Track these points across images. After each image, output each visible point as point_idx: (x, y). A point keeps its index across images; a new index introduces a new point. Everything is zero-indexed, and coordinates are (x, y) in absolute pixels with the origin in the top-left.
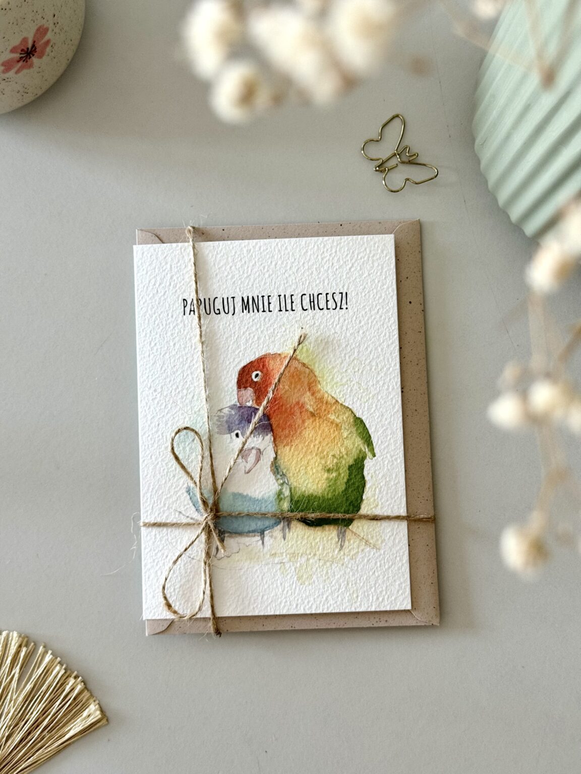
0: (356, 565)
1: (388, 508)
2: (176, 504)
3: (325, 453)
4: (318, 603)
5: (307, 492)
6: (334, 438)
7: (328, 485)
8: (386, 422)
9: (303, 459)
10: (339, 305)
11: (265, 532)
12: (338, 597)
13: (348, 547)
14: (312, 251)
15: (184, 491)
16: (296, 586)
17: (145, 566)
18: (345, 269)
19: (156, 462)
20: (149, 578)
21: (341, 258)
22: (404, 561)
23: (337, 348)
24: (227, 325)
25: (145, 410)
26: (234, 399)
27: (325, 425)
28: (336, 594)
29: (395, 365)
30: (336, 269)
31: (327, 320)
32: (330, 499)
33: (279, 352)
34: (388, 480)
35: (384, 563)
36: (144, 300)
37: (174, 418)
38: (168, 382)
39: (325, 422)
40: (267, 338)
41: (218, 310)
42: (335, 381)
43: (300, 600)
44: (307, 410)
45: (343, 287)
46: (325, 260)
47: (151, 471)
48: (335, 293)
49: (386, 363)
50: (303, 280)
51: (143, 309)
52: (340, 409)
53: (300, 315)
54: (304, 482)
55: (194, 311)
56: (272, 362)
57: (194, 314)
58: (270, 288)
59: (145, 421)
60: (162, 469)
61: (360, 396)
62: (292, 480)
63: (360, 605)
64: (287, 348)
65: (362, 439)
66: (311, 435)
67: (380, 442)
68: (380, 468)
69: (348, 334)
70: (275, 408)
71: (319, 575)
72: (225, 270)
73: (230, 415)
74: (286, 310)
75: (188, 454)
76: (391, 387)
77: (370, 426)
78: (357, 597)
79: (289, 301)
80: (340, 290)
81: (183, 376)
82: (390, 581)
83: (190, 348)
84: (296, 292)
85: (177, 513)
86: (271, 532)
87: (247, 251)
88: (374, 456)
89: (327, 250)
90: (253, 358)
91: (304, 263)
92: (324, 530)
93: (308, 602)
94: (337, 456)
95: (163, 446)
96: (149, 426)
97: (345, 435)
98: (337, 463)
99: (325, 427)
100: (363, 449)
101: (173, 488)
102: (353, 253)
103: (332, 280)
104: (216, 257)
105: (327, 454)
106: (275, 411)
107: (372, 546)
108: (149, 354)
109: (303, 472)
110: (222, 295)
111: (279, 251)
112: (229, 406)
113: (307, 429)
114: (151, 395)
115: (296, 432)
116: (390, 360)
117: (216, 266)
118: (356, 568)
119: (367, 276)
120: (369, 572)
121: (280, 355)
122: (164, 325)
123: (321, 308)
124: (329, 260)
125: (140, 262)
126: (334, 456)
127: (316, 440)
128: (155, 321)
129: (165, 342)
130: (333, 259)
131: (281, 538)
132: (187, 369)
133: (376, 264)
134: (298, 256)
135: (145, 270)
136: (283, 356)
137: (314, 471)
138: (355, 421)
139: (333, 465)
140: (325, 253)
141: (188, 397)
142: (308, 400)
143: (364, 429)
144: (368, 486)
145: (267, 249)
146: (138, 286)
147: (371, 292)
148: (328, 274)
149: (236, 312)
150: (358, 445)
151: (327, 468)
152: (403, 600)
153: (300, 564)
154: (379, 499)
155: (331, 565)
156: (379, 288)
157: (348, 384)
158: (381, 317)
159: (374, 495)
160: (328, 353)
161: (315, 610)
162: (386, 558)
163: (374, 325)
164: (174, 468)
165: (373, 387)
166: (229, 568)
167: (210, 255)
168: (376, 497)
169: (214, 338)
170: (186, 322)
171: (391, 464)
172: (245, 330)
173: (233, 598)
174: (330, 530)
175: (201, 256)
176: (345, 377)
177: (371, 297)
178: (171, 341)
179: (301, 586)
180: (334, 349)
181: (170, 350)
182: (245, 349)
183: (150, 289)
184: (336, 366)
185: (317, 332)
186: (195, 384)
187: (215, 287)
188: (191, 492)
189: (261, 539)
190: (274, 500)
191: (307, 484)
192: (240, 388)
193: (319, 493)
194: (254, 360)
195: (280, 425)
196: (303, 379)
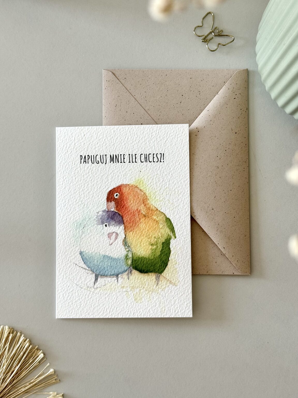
0: (164, 294)
1: (182, 265)
3: (150, 236)
4: (145, 312)
5: (140, 256)
6: (155, 228)
7: (151, 252)
8: (182, 221)
9: (139, 239)
10: (159, 160)
11: (119, 276)
12: (155, 309)
13: (161, 284)
14: (147, 132)
15: (78, 253)
16: (134, 303)
17: (58, 291)
18: (163, 141)
19: (65, 238)
20: (59, 297)
21: (161, 136)
22: (189, 292)
23: (158, 182)
24: (102, 169)
25: (60, 212)
26: (105, 207)
29: (188, 191)
30: (159, 141)
31: (153, 167)
32: (152, 259)
33: (128, 184)
34: (182, 250)
35: (179, 293)
36: (61, 156)
37: (74, 216)
38: (72, 198)
39: (151, 220)
40: (122, 176)
41: (98, 161)
42: (156, 199)
44: (142, 214)
45: (162, 151)
46: (153, 137)
47: (62, 243)
48: (157, 154)
49: (183, 190)
50: (142, 146)
51: (60, 160)
52: (159, 213)
53: (140, 165)
54: (139, 250)
55: (86, 162)
56: (124, 189)
57: (86, 163)
58: (125, 150)
59: (60, 217)
60: (68, 242)
61: (169, 207)
62: (133, 249)
63: (166, 314)
64: (132, 181)
65: (169, 229)
66: (143, 226)
67: (178, 231)
68: (178, 244)
69: (164, 175)
70: (126, 212)
71: (146, 298)
72: (102, 141)
73: (103, 215)
74: (133, 162)
75: (81, 235)
76: (185, 202)
77: (174, 222)
78: (165, 310)
79: (134, 157)
80: (160, 152)
81: (79, 195)
82: (182, 303)
83: (83, 180)
84: (138, 153)
85: (75, 265)
87: (113, 131)
88: (175, 238)
89: (154, 131)
90: (115, 186)
91: (142, 138)
92: (149, 275)
93: (140, 312)
94: (156, 237)
95: (68, 230)
96: (62, 220)
97: (161, 227)
98: (156, 241)
99: (151, 223)
100: (170, 234)
101: (73, 251)
102: (167, 133)
103: (156, 147)
104: (98, 134)
105: (151, 236)
106: (125, 214)
107: (173, 284)
108: (63, 183)
109: (139, 245)
110: (100, 153)
111: (130, 131)
112: (102, 211)
113: (142, 223)
114: (63, 204)
115: (136, 224)
116: (185, 189)
117: (98, 138)
118: (165, 295)
119: (174, 145)
120: (171, 297)
121: (129, 185)
122: (71, 169)
123: (150, 161)
124: (155, 136)
125: (59, 136)
126: (155, 237)
127: (146, 229)
128: (66, 166)
129: (71, 177)
130: (157, 136)
131: (127, 279)
132: (82, 191)
133: (179, 139)
134: (139, 134)
135: (62, 140)
136: (130, 186)
137: (145, 245)
138: (166, 220)
139: (154, 242)
140: (153, 133)
141: (81, 205)
142: (143, 208)
143: (170, 224)
144: (172, 253)
145: (123, 130)
146: (58, 148)
147: (176, 154)
148: (154, 144)
149: (107, 163)
150: (167, 232)
151: (151, 243)
152: (188, 312)
153: (136, 292)
154: (177, 260)
155: (152, 293)
156: (180, 151)
157: (163, 201)
158: (181, 166)
159: (175, 258)
160: (153, 184)
161: (143, 316)
162: (180, 290)
163: (177, 171)
164: (73, 241)
165: (176, 202)
166: (100, 294)
167: (95, 133)
168: (176, 259)
169: (96, 176)
170: (82, 167)
171: (184, 242)
172: (111, 172)
173: (102, 309)
174: (152, 275)
175: (90, 133)
176: (161, 197)
177: (176, 156)
178: (74, 177)
179: (136, 304)
180: (156, 183)
181: (73, 182)
182: (111, 181)
183: (64, 150)
184: (157, 191)
185: (148, 174)
186: (86, 199)
187: (97, 149)
188: (82, 254)
189: (117, 279)
190: (124, 259)
191: (141, 251)
192: (108, 202)
193: (147, 256)
194: (115, 187)
195: (128, 221)
196: (140, 197)
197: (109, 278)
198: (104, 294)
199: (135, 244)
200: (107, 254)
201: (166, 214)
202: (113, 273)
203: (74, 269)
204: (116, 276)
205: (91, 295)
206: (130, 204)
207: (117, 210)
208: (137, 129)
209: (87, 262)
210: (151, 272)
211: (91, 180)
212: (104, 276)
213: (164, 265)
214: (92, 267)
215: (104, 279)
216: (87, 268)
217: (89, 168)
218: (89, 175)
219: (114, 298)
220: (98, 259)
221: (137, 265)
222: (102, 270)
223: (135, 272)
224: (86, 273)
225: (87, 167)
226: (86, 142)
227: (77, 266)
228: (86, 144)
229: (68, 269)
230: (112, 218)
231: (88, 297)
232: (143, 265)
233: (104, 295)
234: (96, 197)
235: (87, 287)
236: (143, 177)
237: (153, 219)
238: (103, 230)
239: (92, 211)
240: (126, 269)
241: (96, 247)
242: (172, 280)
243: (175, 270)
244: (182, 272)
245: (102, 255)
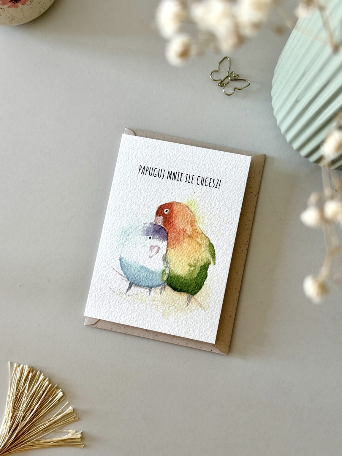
0: (192, 315)
1: (215, 291)
2: (113, 264)
3: (191, 257)
4: (170, 329)
5: (177, 274)
6: (197, 251)
7: (188, 273)
8: (225, 249)
9: (179, 257)
10: (215, 185)
11: (152, 288)
12: (180, 328)
13: (191, 306)
14: (209, 156)
15: (118, 259)
16: (161, 318)
17: (91, 290)
18: (223, 169)
19: (108, 242)
20: (91, 297)
21: (222, 163)
22: (217, 319)
23: (209, 206)
24: (158, 183)
25: (109, 215)
28: (179, 327)
29: (236, 221)
30: (219, 168)
31: (208, 192)
32: (188, 280)
33: (180, 202)
34: (218, 277)
35: (207, 318)
36: (121, 162)
38: (123, 204)
39: (195, 241)
40: (176, 194)
41: (156, 174)
42: (204, 222)
43: (161, 326)
44: (187, 234)
45: (220, 177)
46: (214, 162)
47: (105, 245)
48: (214, 179)
49: (232, 219)
50: (201, 169)
51: (120, 166)
52: (203, 237)
53: (195, 186)
54: (177, 268)
55: (144, 172)
56: (175, 206)
57: (144, 174)
58: (183, 169)
59: (107, 220)
60: (110, 246)
61: (215, 233)
63: (190, 335)
64: (185, 201)
65: (211, 254)
67: (219, 258)
68: (216, 271)
69: (216, 201)
71: (173, 316)
73: (149, 227)
74: (189, 182)
75: (124, 242)
76: (231, 232)
78: (189, 331)
80: (218, 178)
81: (131, 203)
82: (207, 328)
83: (137, 190)
84: (196, 174)
85: (112, 269)
86: (155, 289)
87: (177, 149)
88: (215, 264)
89: (216, 157)
90: (167, 202)
91: (203, 161)
92: (181, 294)
93: (165, 327)
95: (113, 235)
96: (109, 223)
98: (195, 263)
99: (194, 244)
100: (210, 259)
101: (113, 256)
102: (229, 161)
103: (215, 172)
104: (161, 148)
106: (171, 230)
107: (203, 308)
108: (117, 189)
109: (177, 263)
110: (159, 168)
111: (192, 152)
112: (150, 223)
113: (185, 243)
114: (113, 208)
115: (179, 243)
116: (234, 219)
117: (160, 152)
119: (233, 174)
120: (198, 320)
121: (180, 203)
122: (128, 176)
123: (206, 185)
124: (216, 162)
125: (124, 142)
126: (195, 259)
127: (188, 249)
128: (124, 173)
129: (126, 184)
130: (218, 162)
131: (159, 293)
132: (134, 200)
133: (239, 170)
134: (201, 157)
135: (125, 147)
136: (182, 204)
137: (183, 264)
138: (209, 244)
139: (193, 264)
140: (215, 158)
141: (131, 213)
142: (189, 229)
143: (213, 250)
145: (187, 150)
146: (120, 154)
147: (233, 183)
148: (214, 169)
149: (164, 177)
150: (208, 257)
151: (190, 264)
152: (212, 338)
153: (166, 308)
155: (180, 312)
156: (237, 182)
157: (210, 226)
158: (235, 196)
159: (210, 283)
160: (204, 208)
161: (167, 332)
162: (208, 316)
163: (231, 199)
164: (116, 246)
165: (223, 230)
166: (130, 301)
167: (158, 146)
168: (211, 285)
169: (151, 188)
170: (139, 177)
171: (222, 270)
172: (166, 187)
173: (129, 316)
174: (184, 295)
175: (154, 146)
176: (210, 221)
177: (232, 185)
178: (129, 184)
179: (163, 319)
180: (208, 207)
181: (128, 189)
182: (164, 197)
183: (125, 157)
184: (206, 215)
185: (201, 196)
186: (136, 208)
187: (157, 163)
188: (121, 260)
189: (150, 291)
190: (160, 273)
191: (178, 270)
192: (157, 215)
193: (183, 276)
194: (167, 203)
195: (172, 238)
196: (189, 218)
197: (142, 289)
198: (134, 303)
199: (174, 262)
200: (146, 266)
201: (211, 239)
202: (147, 284)
203: (111, 272)
204: (149, 288)
205: (121, 301)
206: (178, 222)
207: (164, 225)
208: (200, 151)
209: (124, 269)
210: (184, 292)
211: (146, 191)
212: (138, 285)
213: (198, 288)
214: (128, 274)
215: (138, 288)
216: (124, 275)
217: (146, 179)
218: (144, 186)
219: (143, 309)
220: (135, 268)
222: (137, 279)
223: (168, 288)
224: (122, 279)
225: (144, 178)
226: (148, 154)
227: (114, 270)
228: (147, 155)
229: (105, 272)
230: (157, 232)
231: (118, 303)
232: (178, 283)
234: (146, 208)
235: (119, 292)
236: (196, 198)
237: (197, 242)
238: (146, 242)
239: (140, 222)
240: (160, 284)
241: (137, 257)
242: (203, 303)
243: (208, 295)
244: (214, 298)
245: (140, 265)
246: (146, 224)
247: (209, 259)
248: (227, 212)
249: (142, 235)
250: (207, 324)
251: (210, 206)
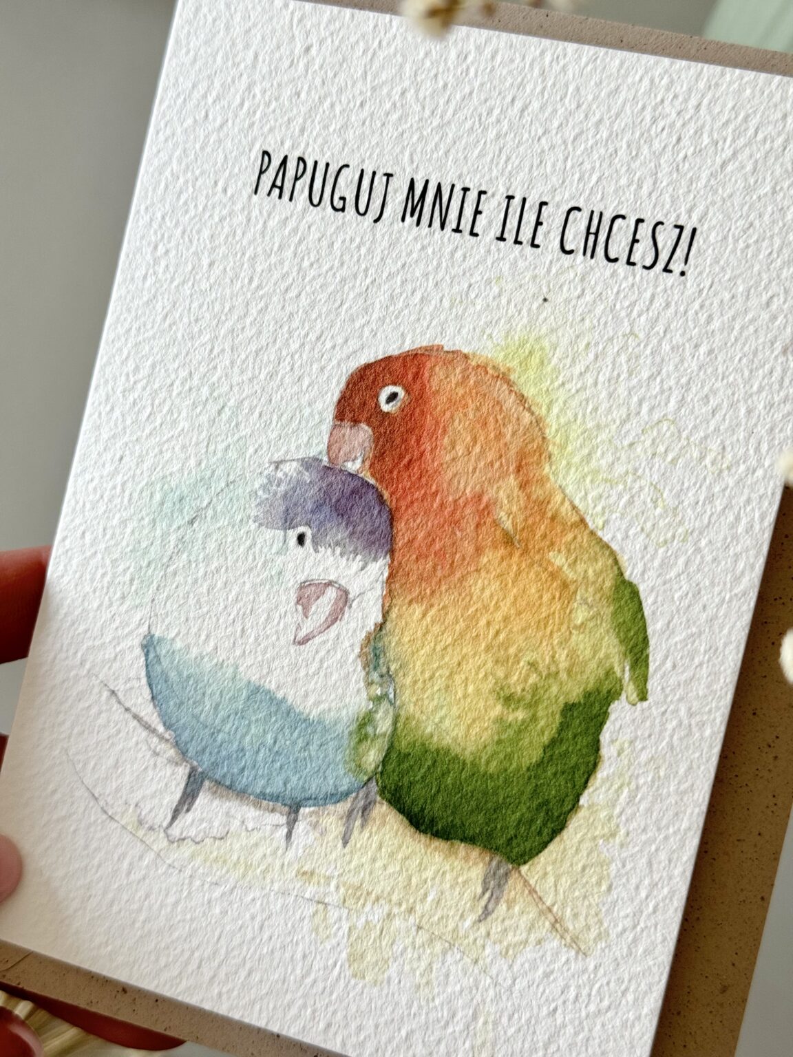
0: (509, 975)
1: (641, 851)
2: (110, 668)
3: (512, 651)
4: (384, 1039)
5: (435, 738)
6: (547, 618)
7: (496, 738)
8: (704, 616)
9: (450, 650)
10: (664, 257)
11: (302, 810)
12: (439, 1042)
13: (504, 920)
14: (633, 91)
15: (136, 641)
16: (339, 976)
18: (710, 161)
19: (93, 551)
21: (707, 128)
22: (645, 1011)
23: (624, 375)
24: (354, 245)
25: (100, 414)
26: (318, 444)
27: (532, 575)
28: (437, 1034)
30: (686, 157)
31: (618, 292)
32: (491, 777)
33: (465, 351)
34: (662, 774)
35: (590, 994)
36: (168, 132)
38: (171, 357)
39: (536, 568)
40: (446, 303)
41: (343, 199)
42: (593, 464)
43: (339, 1015)
44: (496, 523)
45: (690, 211)
46: (660, 125)
47: (74, 567)
48: (662, 223)
49: (751, 452)
50: (587, 166)
52: (585, 544)
53: (551, 262)
54: (437, 709)
55: (281, 188)
56: (440, 372)
57: (280, 197)
58: (490, 169)
59: (93, 440)
60: (100, 572)
61: (649, 525)
62: (406, 696)
64: (489, 344)
65: (621, 642)
66: (487, 593)
67: (669, 664)
68: (650, 736)
69: (666, 347)
70: (416, 496)
71: (407, 968)
72: (389, 95)
73: (298, 482)
74: (517, 242)
75: (169, 553)
76: (744, 521)
77: (654, 613)
79: (530, 217)
80: (678, 217)
81: (211, 351)
83: (246, 281)
84: (557, 198)
85: (105, 694)
86: (317, 813)
88: (643, 697)
89: (675, 96)
90: (394, 350)
91: (600, 121)
92: (452, 853)
93: (360, 1028)
95: (118, 516)
96: (100, 455)
97: (580, 616)
98: (535, 689)
99: (531, 583)
100: (617, 669)
101: (114, 626)
102: (746, 119)
103: (664, 183)
104: (374, 54)
105: (516, 655)
106: (412, 502)
107: (569, 940)
108: (146, 274)
109: (439, 683)
110: (363, 161)
111: (543, 72)
112: (303, 460)
113: (483, 574)
114: (123, 378)
115: (452, 573)
116: (764, 447)
117: (369, 78)
118: (509, 982)
119: (766, 195)
120: (539, 1007)
121: (466, 357)
122: (201, 208)
123: (612, 255)
124: (672, 125)
125: (185, 31)
126: (533, 665)
127: (497, 607)
129: (191, 251)
130: (684, 125)
131: (337, 837)
132: (225, 337)
134: (590, 97)
135: (192, 53)
136: (474, 363)
137: (471, 689)
138: (617, 588)
139: (523, 690)
140: (667, 103)
141: (208, 407)
142: (508, 497)
143: (634, 617)
144: (601, 774)
145: (512, 61)
147: (765, 244)
148: (658, 166)
149: (385, 215)
150: (607, 656)
151: (507, 692)
153: (367, 922)
154: (623, 818)
155: (444, 953)
157: (625, 483)
158: (774, 318)
159: (612, 804)
160: (596, 384)
162: (597, 986)
163: (747, 339)
165: (694, 509)
166: (188, 872)
167: (362, 45)
168: (617, 811)
169: (313, 273)
170: (255, 213)
171: (683, 733)
172: (394, 269)
173: (179, 950)
174: (466, 859)
175: (337, 43)
176: (623, 457)
177: (761, 257)
178: (206, 254)
179: (353, 982)
180: (614, 380)
181: (197, 277)
182: (382, 320)
183: (190, 105)
184: (607, 426)
185: (583, 320)
186: (236, 379)
187: (350, 135)
188: (151, 649)
189: (288, 823)
190: (346, 732)
191: (442, 720)
192: (342, 420)
193: (467, 753)
194: (396, 353)
195: (416, 544)
196: (508, 437)
197: (252, 809)
198: (208, 880)
199: (423, 672)
200: (273, 686)
201: (626, 558)
202: (276, 786)
204: (287, 809)
206: (448, 458)
207: (373, 475)
208: (587, 65)
209: (166, 699)
210: (471, 840)
212: (230, 788)
213: (544, 824)
214: (184, 727)
215: (228, 804)
216: (161, 729)
217: (291, 224)
218: (281, 262)
219: (253, 918)
220: (221, 696)
221: (406, 781)
222: (229, 757)
223: (384, 816)
224: (150, 749)
225: (284, 216)
226: (306, 87)
227: (113, 700)
228: (303, 95)
230: (341, 510)
231: (129, 873)
232: (439, 791)
233: (206, 886)
234: (287, 380)
235: (134, 818)
236: (553, 330)
237: (550, 569)
238: (279, 560)
239: (251, 450)
240: (344, 788)
241: (228, 637)
242: (568, 912)
243: (598, 869)
244: (632, 886)
245: (245, 681)
246: (281, 466)
247: (612, 668)
248: (725, 405)
249: (261, 525)
250: (590, 1031)
251: (630, 374)
